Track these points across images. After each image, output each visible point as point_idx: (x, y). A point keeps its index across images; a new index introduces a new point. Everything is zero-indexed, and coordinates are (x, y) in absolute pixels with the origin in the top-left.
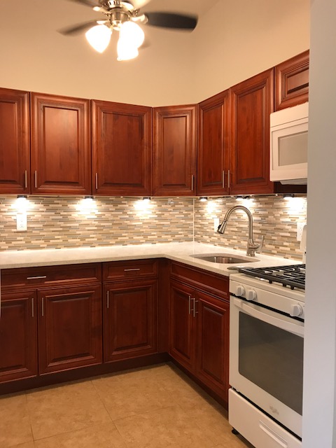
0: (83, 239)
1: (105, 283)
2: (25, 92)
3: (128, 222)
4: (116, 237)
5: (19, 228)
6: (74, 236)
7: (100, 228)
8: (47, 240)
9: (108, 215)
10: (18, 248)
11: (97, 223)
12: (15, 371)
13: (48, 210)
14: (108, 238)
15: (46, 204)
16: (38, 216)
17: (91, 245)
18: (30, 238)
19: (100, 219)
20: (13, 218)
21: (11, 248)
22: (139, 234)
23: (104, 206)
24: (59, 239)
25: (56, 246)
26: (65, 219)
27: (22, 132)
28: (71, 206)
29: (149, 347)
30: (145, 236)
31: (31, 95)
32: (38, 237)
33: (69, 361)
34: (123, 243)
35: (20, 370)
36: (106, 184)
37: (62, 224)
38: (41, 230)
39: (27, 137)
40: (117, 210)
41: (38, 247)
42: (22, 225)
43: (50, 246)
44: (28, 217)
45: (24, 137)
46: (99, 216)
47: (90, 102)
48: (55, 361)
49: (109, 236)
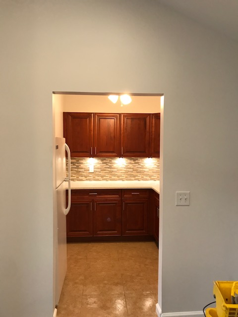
0: (118, 177)
1: (123, 198)
2: (92, 113)
3: (141, 169)
4: (135, 176)
5: (90, 171)
6: (115, 175)
7: (126, 172)
8: (102, 177)
9: (131, 166)
10: (90, 180)
11: (125, 169)
12: (84, 232)
13: (103, 163)
14: (131, 177)
15: (102, 160)
16: (99, 166)
17: (122, 180)
18: (95, 175)
19: (127, 167)
20: (88, 166)
21: (87, 180)
22: (147, 175)
23: (129, 161)
24: (108, 176)
25: (106, 180)
26: (110, 167)
27: (90, 130)
28: (113, 161)
29: (144, 231)
30: (150, 177)
31: (95, 114)
32: (98, 175)
33: (107, 232)
34: (138, 180)
35: (86, 232)
36: (127, 152)
37: (109, 169)
38: (100, 172)
39: (92, 132)
40: (135, 163)
41: (98, 180)
42: (92, 170)
43: (103, 180)
44: (94, 166)
45: (91, 133)
46: (126, 166)
47: (120, 114)
48: (100, 231)
49: (131, 176)
